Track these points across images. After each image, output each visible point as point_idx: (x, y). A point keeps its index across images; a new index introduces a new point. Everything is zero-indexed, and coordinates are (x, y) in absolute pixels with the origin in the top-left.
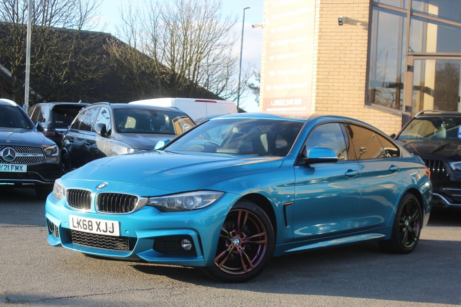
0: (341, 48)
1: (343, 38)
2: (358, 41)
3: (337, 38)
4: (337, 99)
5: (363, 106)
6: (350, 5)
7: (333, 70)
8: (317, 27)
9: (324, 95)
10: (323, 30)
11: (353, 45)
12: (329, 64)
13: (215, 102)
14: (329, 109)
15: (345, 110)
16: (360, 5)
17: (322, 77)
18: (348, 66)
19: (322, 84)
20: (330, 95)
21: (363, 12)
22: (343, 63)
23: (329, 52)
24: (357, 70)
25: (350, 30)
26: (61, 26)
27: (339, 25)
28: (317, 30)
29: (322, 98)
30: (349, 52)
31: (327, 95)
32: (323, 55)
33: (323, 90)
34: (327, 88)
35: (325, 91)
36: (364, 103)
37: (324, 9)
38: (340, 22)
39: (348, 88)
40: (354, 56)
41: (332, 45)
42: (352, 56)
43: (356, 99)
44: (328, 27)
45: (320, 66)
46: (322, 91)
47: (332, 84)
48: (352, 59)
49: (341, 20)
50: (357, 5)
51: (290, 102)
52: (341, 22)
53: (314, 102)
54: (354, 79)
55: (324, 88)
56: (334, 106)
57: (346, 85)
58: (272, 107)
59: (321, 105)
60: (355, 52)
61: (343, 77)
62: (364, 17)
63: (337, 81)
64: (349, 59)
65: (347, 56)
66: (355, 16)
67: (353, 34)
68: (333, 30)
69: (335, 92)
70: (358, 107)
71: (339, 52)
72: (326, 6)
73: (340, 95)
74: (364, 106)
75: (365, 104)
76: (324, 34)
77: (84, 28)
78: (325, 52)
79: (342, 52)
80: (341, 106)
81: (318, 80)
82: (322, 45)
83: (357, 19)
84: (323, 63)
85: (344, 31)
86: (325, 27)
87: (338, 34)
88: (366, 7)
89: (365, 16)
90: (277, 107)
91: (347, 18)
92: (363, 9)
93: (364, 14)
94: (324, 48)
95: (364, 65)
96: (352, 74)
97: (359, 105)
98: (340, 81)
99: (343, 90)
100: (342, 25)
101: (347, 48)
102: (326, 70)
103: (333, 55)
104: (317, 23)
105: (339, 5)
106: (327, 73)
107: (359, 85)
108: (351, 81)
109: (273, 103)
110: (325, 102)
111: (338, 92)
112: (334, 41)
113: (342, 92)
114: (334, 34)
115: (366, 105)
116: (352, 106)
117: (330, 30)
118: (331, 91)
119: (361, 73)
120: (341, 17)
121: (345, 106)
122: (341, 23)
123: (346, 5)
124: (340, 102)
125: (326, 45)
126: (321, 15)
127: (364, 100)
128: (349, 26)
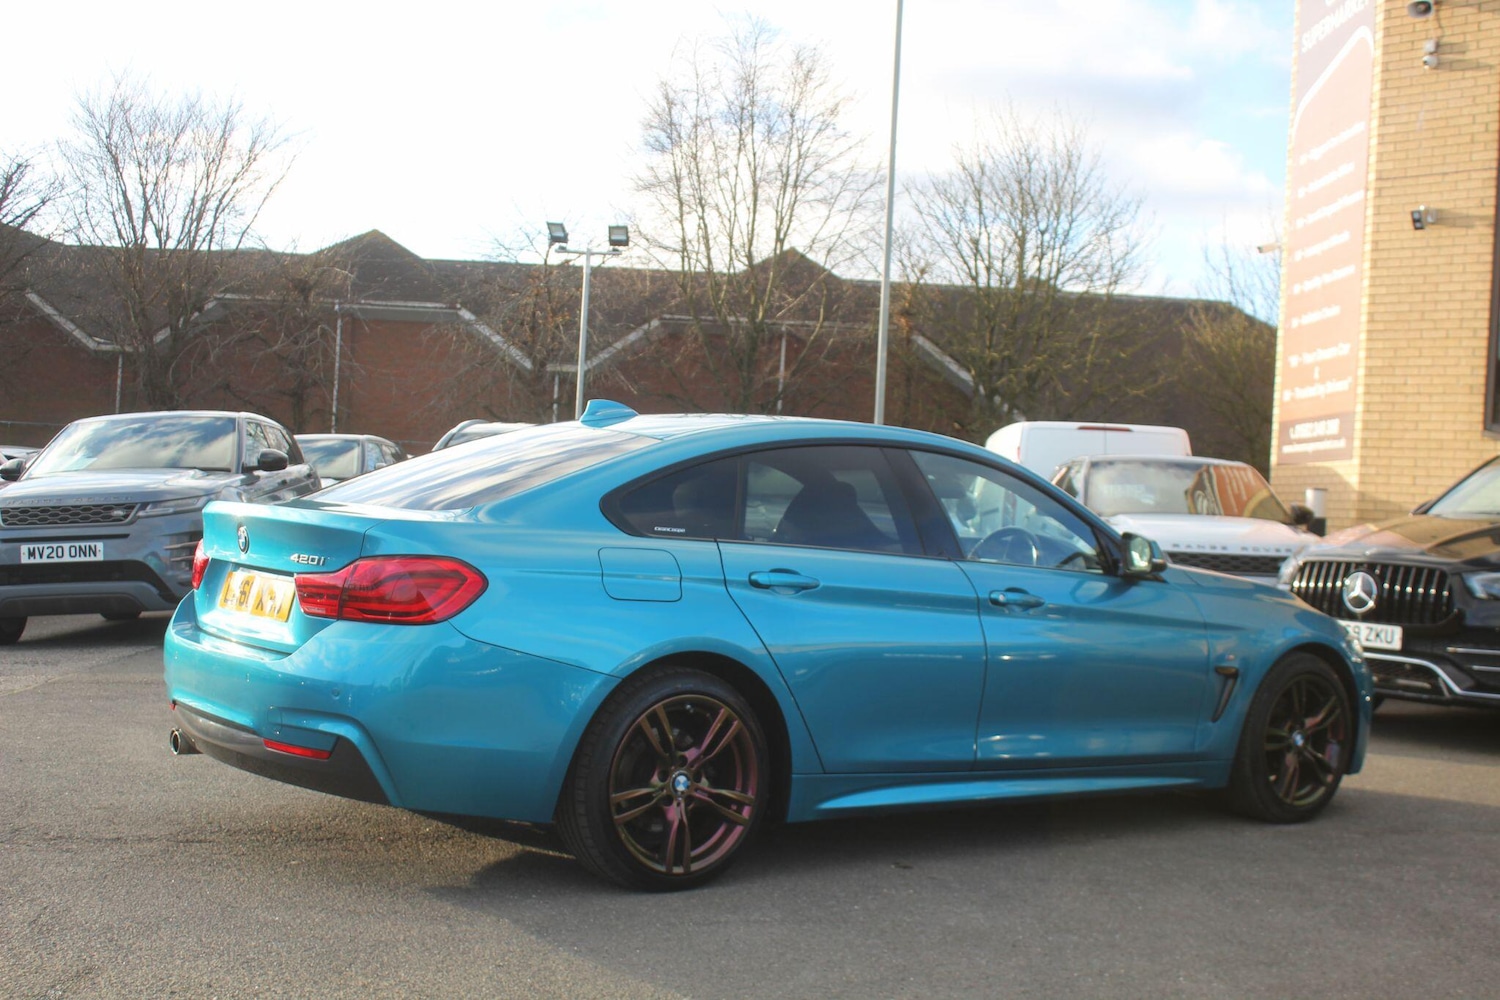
0: (1425, 288)
1: (1431, 261)
2: (1468, 269)
3: (1417, 262)
4: (1416, 417)
5: (1478, 436)
6: (1447, 178)
7: (1403, 344)
8: (1369, 238)
9: (1383, 408)
10: (1381, 246)
11: (1456, 278)
12: (1396, 331)
13: (1128, 430)
14: (1395, 445)
15: (1434, 445)
16: (1474, 175)
17: (1379, 363)
18: (1442, 334)
19: (1377, 381)
20: (1397, 408)
21: (1481, 194)
22: (1431, 325)
23: (1394, 299)
24: (1465, 343)
25: (1448, 242)
26: (1078, 288)
27: (1416, 228)
28: (1368, 247)
29: (1376, 417)
30: (1446, 297)
31: (1390, 408)
32: (1382, 309)
33: (1382, 395)
34: (1390, 390)
35: (1386, 399)
36: (1480, 427)
37: (1384, 193)
38: (1415, 221)
39: (1440, 390)
40: (1458, 306)
41: (1403, 281)
42: (1451, 306)
43: (1461, 417)
44: (1394, 236)
45: (1374, 336)
46: (1377, 399)
47: (1402, 381)
48: (1453, 315)
49: (1416, 216)
50: (1464, 176)
51: (1320, 428)
52: (1418, 222)
53: (1358, 426)
54: (1456, 365)
55: (1384, 391)
56: (1408, 435)
57: (1436, 381)
58: (1291, 442)
59: (1375, 435)
60: (1459, 296)
61: (1429, 362)
62: (1483, 206)
63: (1415, 371)
64: (1444, 315)
65: (1439, 307)
66: (1461, 204)
67: (1457, 250)
68: (1406, 245)
69: (1410, 399)
70: (1467, 436)
71: (1418, 298)
72: (1388, 184)
73: (1423, 408)
74: (1483, 436)
75: (1486, 428)
76: (1385, 255)
77: (1120, 290)
78: (1387, 299)
79: (1428, 297)
80: (1424, 435)
81: (1370, 372)
82: (1378, 282)
83: (1465, 212)
84: (1381, 326)
85: (1432, 243)
86: (1385, 236)
87: (1418, 252)
88: (1489, 179)
89: (1486, 203)
90: (1300, 441)
91: (1439, 211)
92: (1479, 184)
93: (1482, 199)
94: (1383, 290)
95: (1482, 329)
96: (1451, 352)
97: (1469, 431)
98: (1423, 371)
99: (1430, 395)
100: (1421, 228)
101: (1442, 288)
102: (1388, 345)
103: (1406, 308)
104: (1369, 229)
105: (1421, 180)
106: (1391, 354)
107: (1469, 381)
108: (1450, 371)
109: (1294, 432)
110: (1385, 426)
111: (1418, 399)
112: (1409, 271)
113: (1427, 399)
114: (1408, 253)
115: (1487, 433)
116: (1451, 436)
117: (1398, 245)
118: (1400, 399)
119: (1474, 349)
120: (1422, 208)
121: (1433, 435)
122: (1418, 225)
123: (1439, 179)
124: (1422, 426)
125: (1387, 281)
126: (1377, 207)
127: (1480, 418)
128: (1444, 231)
